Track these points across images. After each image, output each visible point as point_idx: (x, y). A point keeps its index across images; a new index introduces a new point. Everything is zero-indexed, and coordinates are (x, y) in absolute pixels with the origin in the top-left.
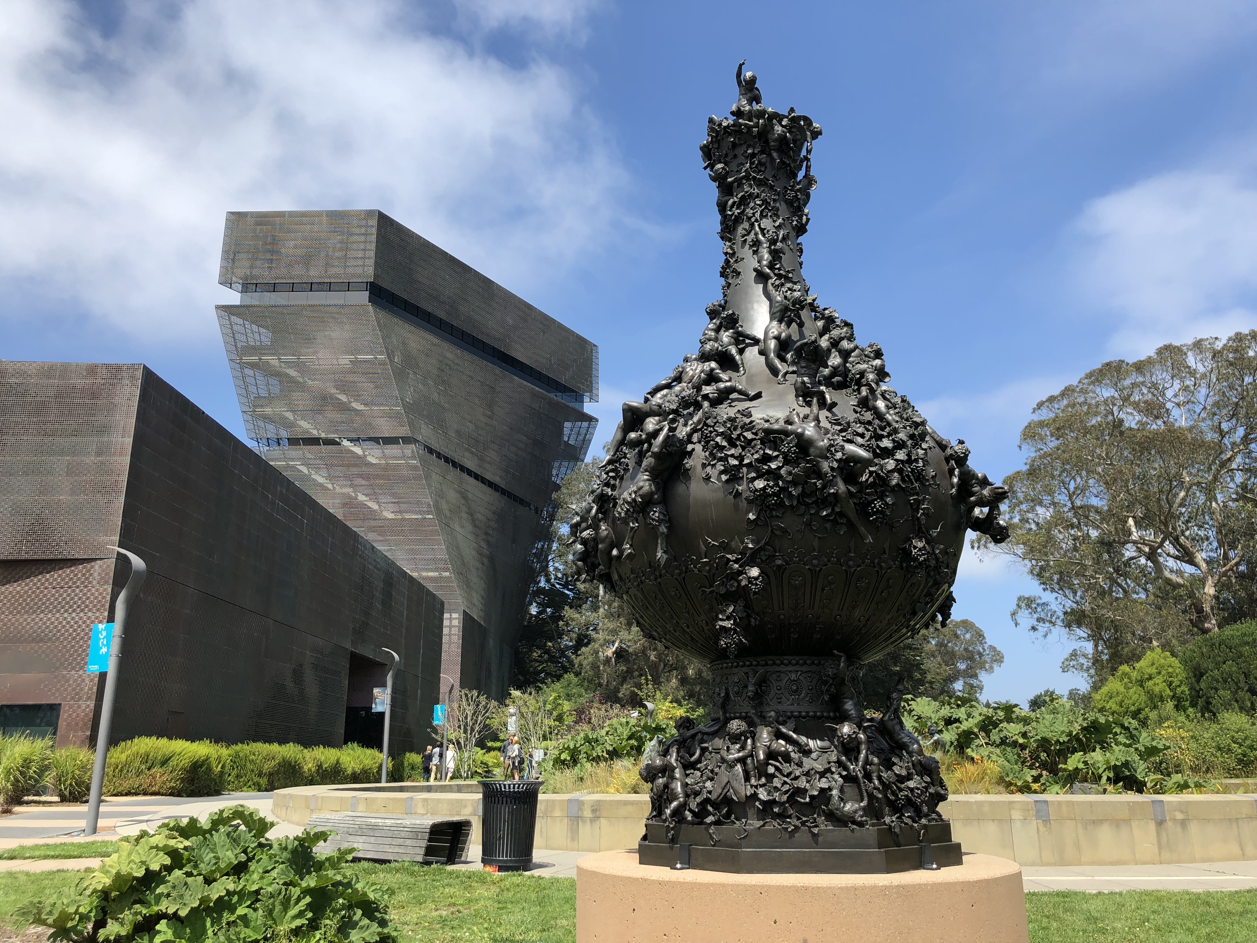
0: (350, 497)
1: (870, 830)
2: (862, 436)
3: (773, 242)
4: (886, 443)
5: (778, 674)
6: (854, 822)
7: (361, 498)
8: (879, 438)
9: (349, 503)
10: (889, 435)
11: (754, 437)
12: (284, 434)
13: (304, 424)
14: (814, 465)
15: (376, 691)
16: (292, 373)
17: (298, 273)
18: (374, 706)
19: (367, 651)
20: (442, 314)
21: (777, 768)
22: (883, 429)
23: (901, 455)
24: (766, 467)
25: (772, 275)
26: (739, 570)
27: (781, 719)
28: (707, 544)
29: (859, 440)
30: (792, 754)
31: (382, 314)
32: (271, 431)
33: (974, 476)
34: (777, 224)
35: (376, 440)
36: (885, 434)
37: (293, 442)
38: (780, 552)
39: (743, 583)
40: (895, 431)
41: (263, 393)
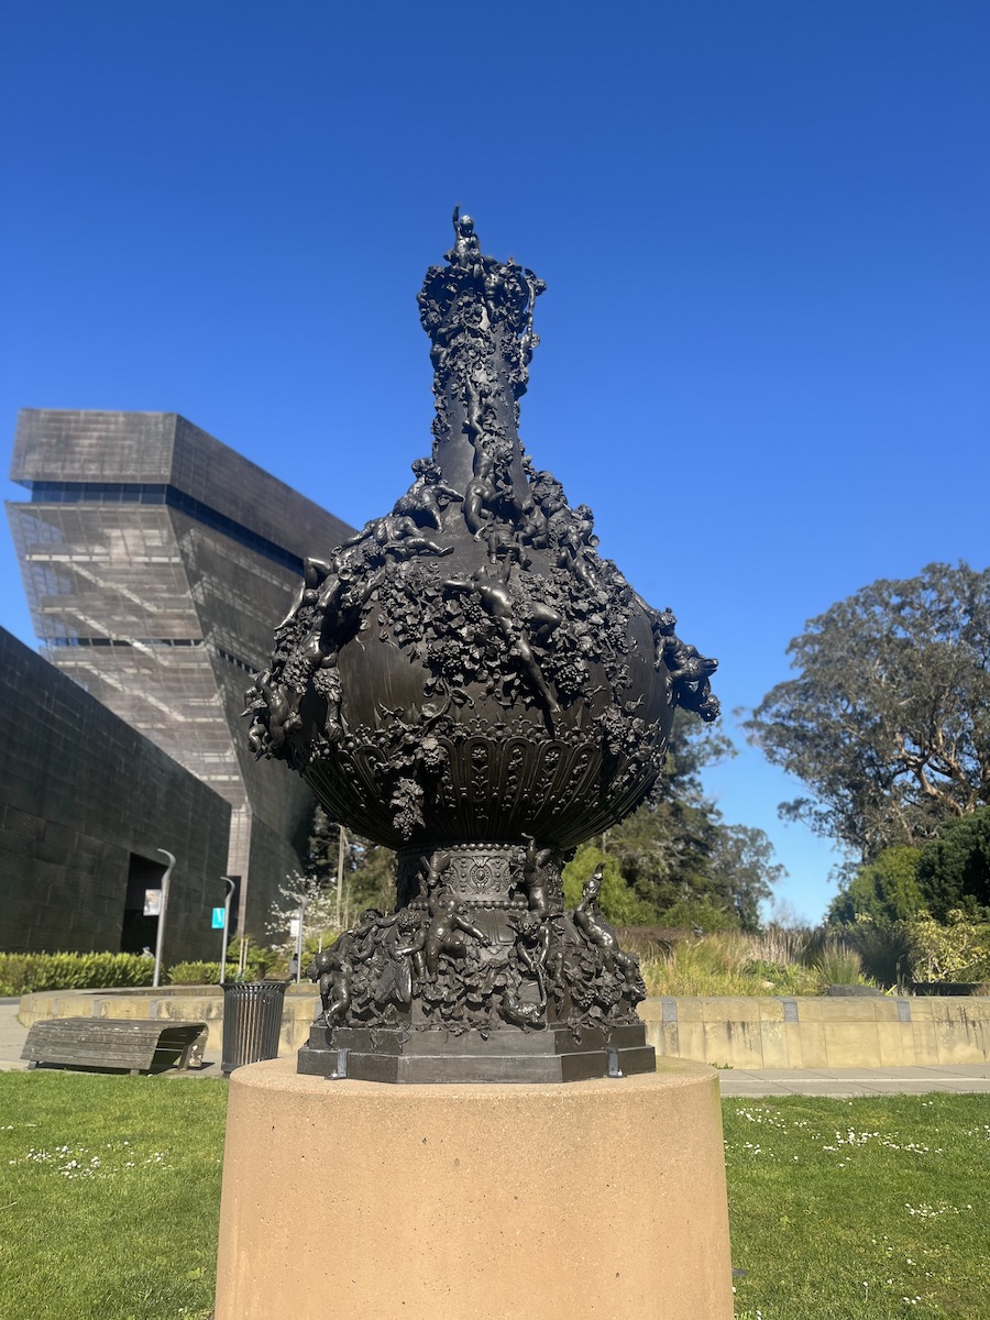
0: (139, 698)
1: (548, 1035)
2: (555, 596)
3: (483, 395)
4: (583, 605)
5: (464, 860)
6: (531, 1025)
7: (152, 700)
8: (575, 599)
9: (140, 706)
10: (586, 597)
11: (436, 594)
12: (74, 634)
13: (94, 624)
14: (497, 626)
15: (149, 893)
16: (85, 573)
17: (92, 472)
18: (146, 908)
19: (146, 852)
20: (238, 518)
21: (450, 964)
22: (578, 590)
23: (596, 618)
24: (446, 627)
25: (481, 430)
26: (415, 742)
27: (461, 909)
28: (382, 713)
29: (551, 600)
30: (469, 949)
31: (179, 515)
32: (60, 630)
33: (682, 647)
34: (491, 378)
35: (167, 642)
36: (581, 595)
37: (83, 642)
38: (460, 721)
39: (419, 756)
40: (593, 593)
41: (53, 593)
